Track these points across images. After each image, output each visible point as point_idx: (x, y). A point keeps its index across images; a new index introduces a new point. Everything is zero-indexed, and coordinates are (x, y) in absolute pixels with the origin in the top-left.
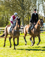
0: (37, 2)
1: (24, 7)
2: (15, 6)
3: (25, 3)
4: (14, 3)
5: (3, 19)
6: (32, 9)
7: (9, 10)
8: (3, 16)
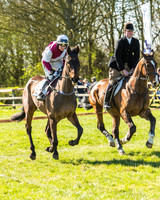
0: (119, 5)
1: (74, 19)
2: (44, 18)
3: (77, 8)
4: (41, 6)
5: (5, 59)
6: (102, 27)
7: (24, 30)
8: (5, 49)
